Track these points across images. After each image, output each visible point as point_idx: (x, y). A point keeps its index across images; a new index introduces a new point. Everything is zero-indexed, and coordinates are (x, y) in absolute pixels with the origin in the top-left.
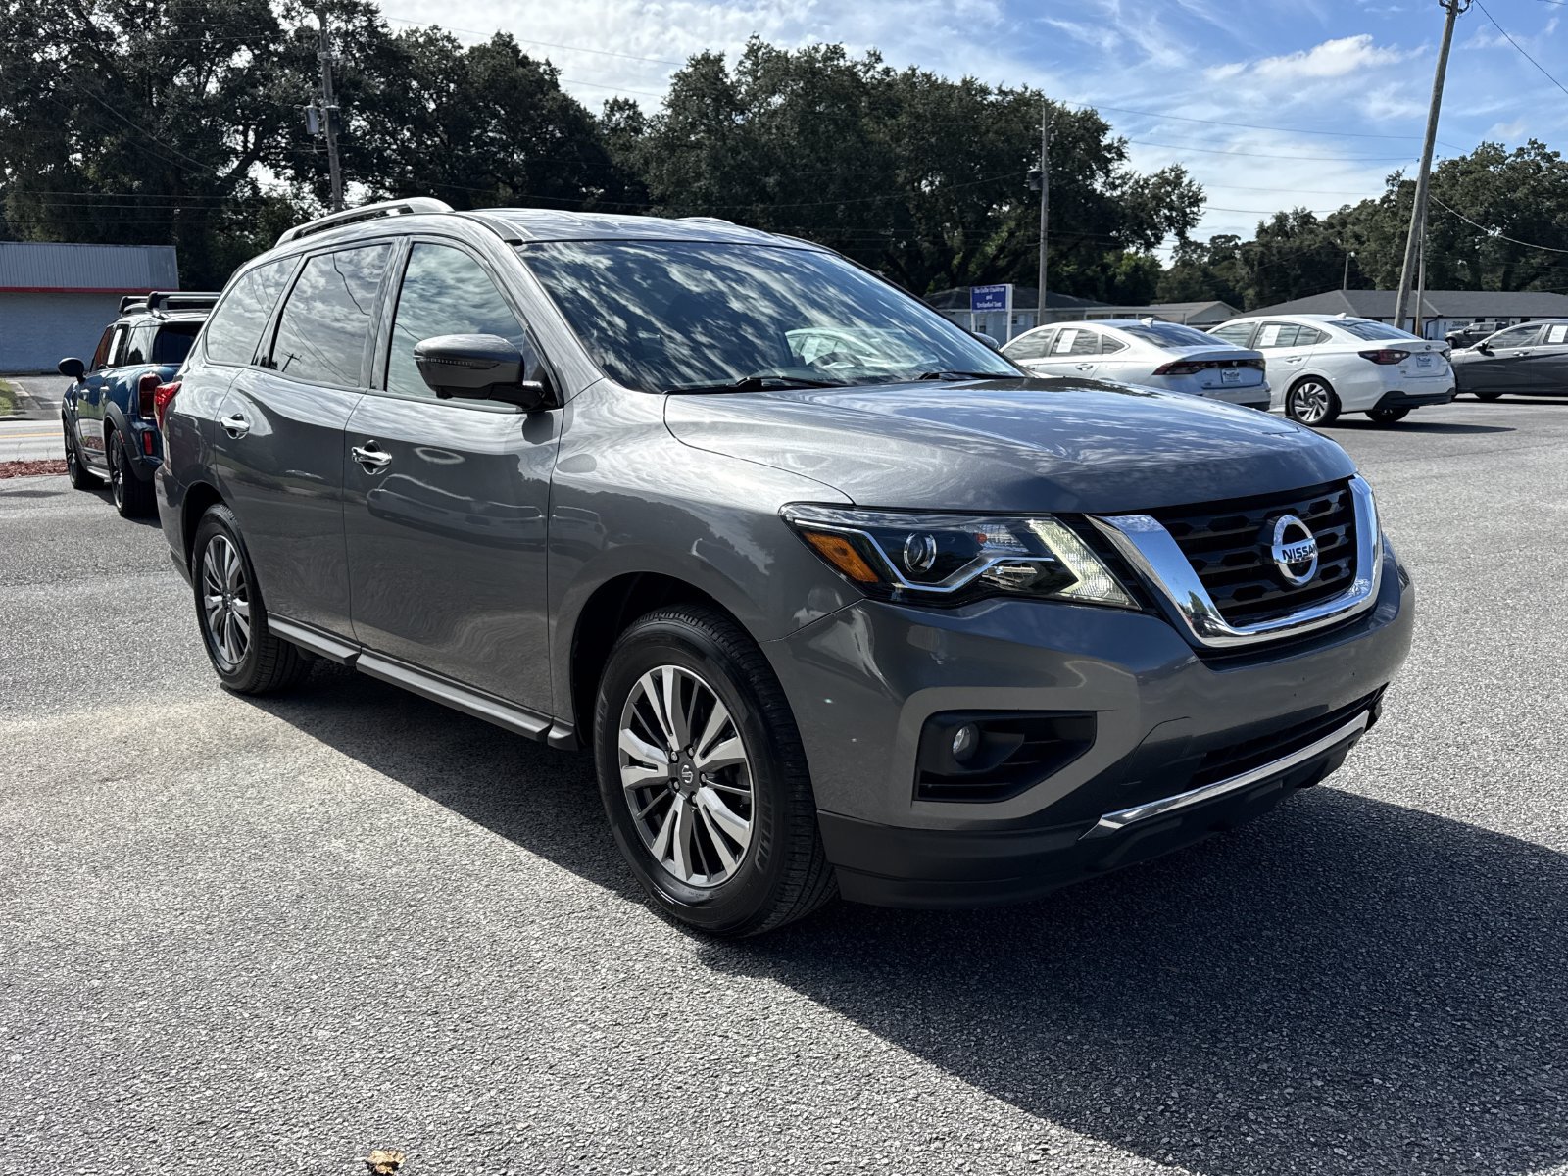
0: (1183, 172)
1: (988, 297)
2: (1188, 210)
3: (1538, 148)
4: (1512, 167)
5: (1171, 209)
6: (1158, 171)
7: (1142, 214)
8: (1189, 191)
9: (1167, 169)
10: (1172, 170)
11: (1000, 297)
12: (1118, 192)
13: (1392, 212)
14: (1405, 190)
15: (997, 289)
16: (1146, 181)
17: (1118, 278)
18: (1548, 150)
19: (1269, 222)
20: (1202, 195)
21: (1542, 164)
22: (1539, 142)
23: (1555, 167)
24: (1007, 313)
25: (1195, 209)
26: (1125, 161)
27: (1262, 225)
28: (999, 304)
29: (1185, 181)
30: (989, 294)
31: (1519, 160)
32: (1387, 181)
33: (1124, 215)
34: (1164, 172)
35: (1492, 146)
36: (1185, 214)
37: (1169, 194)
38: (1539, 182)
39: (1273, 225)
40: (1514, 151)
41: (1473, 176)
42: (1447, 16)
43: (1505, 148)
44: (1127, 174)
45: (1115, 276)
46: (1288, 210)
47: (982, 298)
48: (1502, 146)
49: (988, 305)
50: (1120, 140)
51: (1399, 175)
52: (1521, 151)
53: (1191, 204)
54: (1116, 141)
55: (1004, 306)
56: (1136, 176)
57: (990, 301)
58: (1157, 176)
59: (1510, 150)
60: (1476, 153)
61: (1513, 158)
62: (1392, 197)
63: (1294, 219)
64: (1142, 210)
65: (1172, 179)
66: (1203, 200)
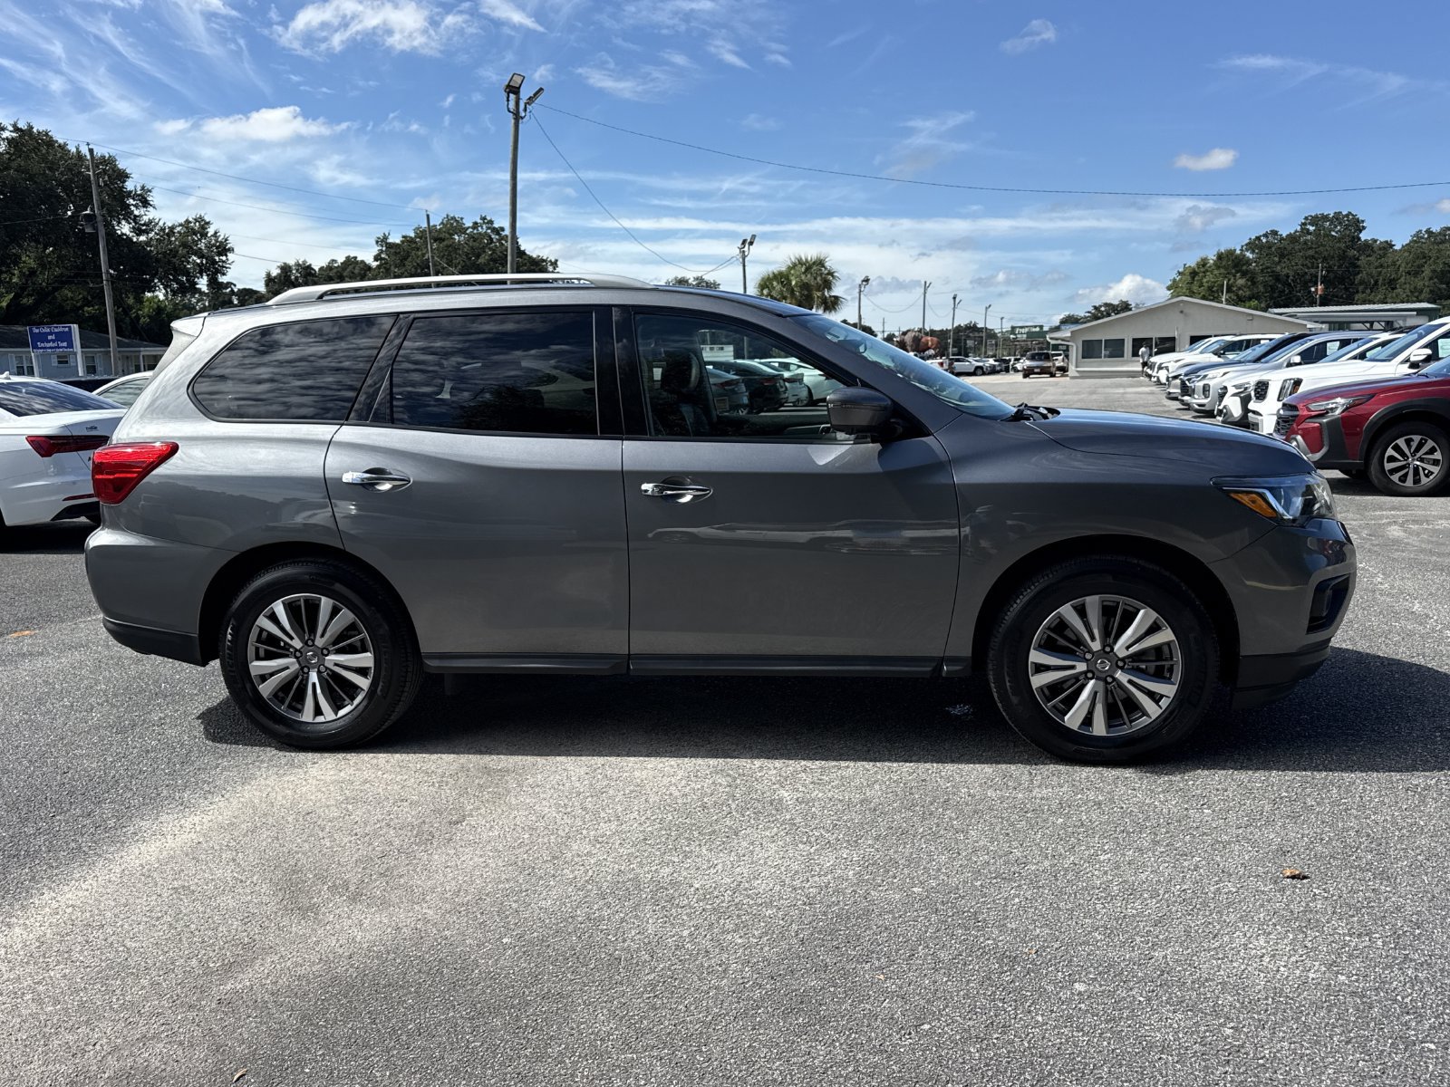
0: (208, 223)
1: (50, 337)
2: (217, 258)
3: (488, 223)
4: (472, 237)
5: (201, 257)
6: (182, 220)
7: (174, 260)
8: (217, 241)
9: (191, 219)
10: (196, 220)
11: (67, 337)
12: (143, 238)
13: (385, 268)
14: (392, 251)
15: (60, 328)
16: (172, 229)
17: (142, 320)
18: (496, 225)
19: (275, 272)
20: (229, 246)
21: (493, 236)
22: (489, 218)
23: (502, 239)
24: (75, 354)
25: (224, 258)
26: (151, 209)
27: (268, 275)
28: (65, 344)
29: (211, 231)
30: (51, 334)
31: (475, 231)
32: (377, 242)
33: (158, 260)
34: (188, 222)
35: (453, 218)
36: (214, 262)
37: (196, 243)
38: (494, 251)
39: (279, 275)
40: (471, 225)
41: (445, 243)
42: (513, 121)
43: (464, 221)
44: (150, 221)
45: (138, 318)
46: (291, 262)
47: (43, 338)
48: (462, 219)
49: (51, 344)
50: (143, 188)
51: (385, 238)
52: (475, 225)
53: (220, 254)
54: (139, 188)
55: (71, 345)
56: (161, 224)
57: (53, 341)
58: (181, 225)
59: (468, 223)
60: (442, 223)
61: (470, 230)
62: (383, 256)
63: (297, 270)
64: (174, 257)
65: (199, 228)
66: (231, 250)
